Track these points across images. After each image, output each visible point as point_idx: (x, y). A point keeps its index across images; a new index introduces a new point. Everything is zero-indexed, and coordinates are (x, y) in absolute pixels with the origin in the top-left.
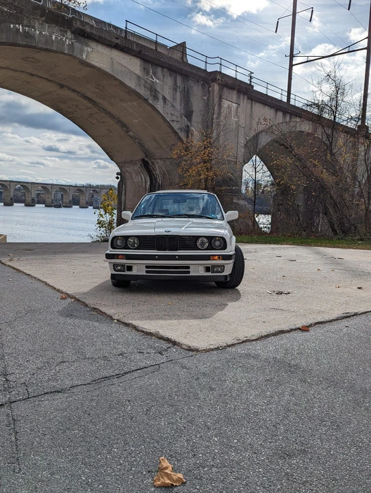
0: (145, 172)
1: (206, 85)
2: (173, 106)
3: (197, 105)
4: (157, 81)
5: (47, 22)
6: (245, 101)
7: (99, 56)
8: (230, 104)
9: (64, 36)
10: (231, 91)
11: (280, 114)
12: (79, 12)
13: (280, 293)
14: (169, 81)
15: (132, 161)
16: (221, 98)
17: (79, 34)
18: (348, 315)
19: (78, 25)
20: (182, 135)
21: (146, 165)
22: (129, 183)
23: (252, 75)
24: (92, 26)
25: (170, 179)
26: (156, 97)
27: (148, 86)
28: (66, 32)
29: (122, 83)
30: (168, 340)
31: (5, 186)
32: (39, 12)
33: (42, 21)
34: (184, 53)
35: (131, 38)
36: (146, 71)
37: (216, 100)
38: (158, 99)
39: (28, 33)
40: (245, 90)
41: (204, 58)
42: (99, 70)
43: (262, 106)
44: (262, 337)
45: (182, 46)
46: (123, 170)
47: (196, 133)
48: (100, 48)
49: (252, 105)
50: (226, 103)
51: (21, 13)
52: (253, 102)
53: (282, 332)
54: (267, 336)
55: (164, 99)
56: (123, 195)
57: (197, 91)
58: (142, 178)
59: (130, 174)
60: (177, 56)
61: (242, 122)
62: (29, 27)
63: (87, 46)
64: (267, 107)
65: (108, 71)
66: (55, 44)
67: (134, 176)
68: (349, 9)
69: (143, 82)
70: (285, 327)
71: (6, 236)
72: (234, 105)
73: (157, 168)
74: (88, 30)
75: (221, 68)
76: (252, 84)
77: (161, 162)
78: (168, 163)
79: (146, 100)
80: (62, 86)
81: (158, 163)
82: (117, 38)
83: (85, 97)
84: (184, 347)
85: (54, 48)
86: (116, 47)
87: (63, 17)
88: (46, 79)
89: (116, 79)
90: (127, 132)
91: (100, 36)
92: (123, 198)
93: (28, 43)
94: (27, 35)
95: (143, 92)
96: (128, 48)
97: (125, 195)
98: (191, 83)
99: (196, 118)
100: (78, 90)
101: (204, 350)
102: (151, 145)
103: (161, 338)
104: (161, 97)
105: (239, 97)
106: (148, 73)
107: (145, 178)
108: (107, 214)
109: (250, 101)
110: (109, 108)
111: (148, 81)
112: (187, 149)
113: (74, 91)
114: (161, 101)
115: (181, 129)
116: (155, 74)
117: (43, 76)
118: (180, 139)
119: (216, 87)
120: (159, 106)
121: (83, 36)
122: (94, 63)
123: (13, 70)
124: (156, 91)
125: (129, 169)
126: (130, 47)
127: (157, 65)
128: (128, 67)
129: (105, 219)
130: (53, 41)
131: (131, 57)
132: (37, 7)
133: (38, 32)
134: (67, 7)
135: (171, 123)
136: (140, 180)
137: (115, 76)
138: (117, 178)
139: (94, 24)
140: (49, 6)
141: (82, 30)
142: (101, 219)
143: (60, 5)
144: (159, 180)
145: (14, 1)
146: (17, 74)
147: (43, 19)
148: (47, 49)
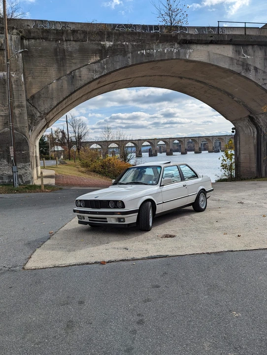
0: (252, 125)
2: (264, 72)
4: (249, 57)
5: (160, 43)
7: (198, 54)
9: (172, 48)
12: (185, 27)
13: (168, 236)
14: (260, 54)
15: (241, 118)
17: (183, 43)
19: (182, 37)
21: (252, 120)
22: (241, 134)
24: (191, 35)
26: (248, 70)
27: (240, 63)
28: (174, 44)
29: (218, 67)
32: (155, 38)
33: (158, 43)
36: (238, 52)
38: (250, 70)
39: (149, 53)
42: (199, 62)
46: (237, 125)
48: (199, 47)
51: (144, 42)
55: (256, 69)
56: (238, 144)
58: (250, 130)
59: (242, 128)
62: (149, 49)
63: (189, 48)
65: (206, 61)
66: (166, 55)
67: (244, 129)
69: (235, 61)
73: (261, 121)
74: (188, 38)
77: (263, 117)
79: (239, 74)
80: (181, 78)
81: (261, 117)
82: (211, 37)
83: (198, 81)
85: (166, 58)
86: (212, 42)
87: (171, 36)
88: (170, 76)
89: (213, 65)
90: (233, 98)
91: (198, 40)
92: (238, 146)
93: (150, 60)
94: (149, 55)
95: (236, 68)
97: (239, 144)
100: (192, 77)
102: (253, 105)
106: (239, 54)
107: (253, 129)
108: (229, 159)
110: (216, 85)
111: (241, 59)
113: (189, 79)
114: (253, 71)
116: (246, 52)
117: (168, 75)
120: (251, 75)
121: (186, 43)
122: (194, 59)
123: (149, 76)
124: (247, 64)
125: (240, 124)
126: (222, 39)
127: (248, 45)
128: (222, 55)
129: (227, 163)
130: (165, 54)
131: (224, 46)
132: (153, 35)
133: (155, 51)
134: (176, 27)
135: (264, 86)
136: (250, 132)
137: (212, 63)
138: (233, 132)
139: (196, 32)
140: (165, 31)
141: (184, 40)
142: (225, 163)
143: (170, 28)
144: (264, 129)
145: (139, 36)
146: (152, 78)
147: (158, 41)
148: (162, 60)
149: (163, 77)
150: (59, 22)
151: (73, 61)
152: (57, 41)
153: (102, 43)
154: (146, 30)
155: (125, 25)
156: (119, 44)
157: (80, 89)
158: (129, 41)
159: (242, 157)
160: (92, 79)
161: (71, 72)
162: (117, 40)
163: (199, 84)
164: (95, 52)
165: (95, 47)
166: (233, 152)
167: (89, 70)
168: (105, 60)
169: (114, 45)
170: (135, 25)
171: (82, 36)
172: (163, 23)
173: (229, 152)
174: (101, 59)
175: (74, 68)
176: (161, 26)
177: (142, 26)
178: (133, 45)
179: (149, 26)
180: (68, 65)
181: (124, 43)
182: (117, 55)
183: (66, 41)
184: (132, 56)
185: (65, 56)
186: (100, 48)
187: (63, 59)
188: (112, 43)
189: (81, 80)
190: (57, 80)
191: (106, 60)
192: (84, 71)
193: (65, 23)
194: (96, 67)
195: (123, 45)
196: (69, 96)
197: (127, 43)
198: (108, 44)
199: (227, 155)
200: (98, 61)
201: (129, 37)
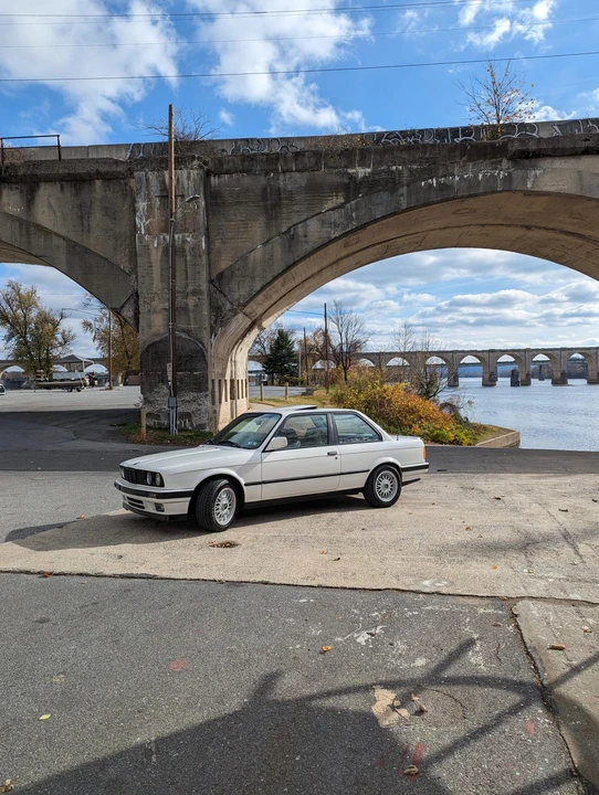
5: (469, 160)
7: (555, 177)
9: (496, 169)
17: (520, 158)
19: (517, 146)
24: (540, 140)
28: (501, 162)
32: (458, 153)
33: (464, 162)
39: (444, 184)
48: (559, 164)
51: (434, 163)
62: (445, 176)
63: (535, 168)
65: (573, 192)
66: (482, 185)
71: (519, 433)
74: (532, 146)
80: (528, 228)
82: (586, 140)
83: (563, 232)
85: (481, 190)
86: (587, 152)
87: (492, 146)
88: (502, 225)
91: (554, 148)
93: (445, 197)
94: (443, 187)
100: (550, 226)
113: (546, 229)
117: (496, 223)
121: (527, 157)
122: (546, 189)
123: (457, 227)
130: (480, 182)
132: (454, 148)
133: (457, 178)
134: (512, 126)
137: (588, 195)
139: (557, 131)
140: (484, 136)
141: (523, 151)
143: (495, 129)
145: (425, 153)
146: (465, 229)
147: (465, 158)
148: (471, 196)
149: (487, 228)
150: (277, 139)
151: (294, 208)
152: (267, 173)
153: (349, 171)
154: (443, 138)
155: (401, 132)
156: (383, 171)
157: (303, 258)
158: (404, 163)
160: (327, 240)
161: (289, 229)
162: (380, 163)
163: (570, 238)
164: (335, 189)
165: (337, 179)
167: (323, 223)
168: (353, 202)
169: (373, 173)
170: (421, 131)
171: (313, 160)
174: (348, 200)
175: (295, 221)
176: (478, 128)
177: (437, 130)
178: (411, 171)
179: (451, 129)
180: (284, 215)
181: (394, 168)
182: (379, 191)
183: (284, 172)
184: (409, 192)
185: (280, 199)
186: (346, 181)
187: (277, 205)
188: (369, 170)
189: (306, 242)
190: (264, 244)
191: (356, 204)
192: (313, 225)
193: (287, 140)
194: (335, 216)
195: (392, 172)
196: (285, 271)
197: (400, 167)
198: (362, 172)
200: (342, 206)
201: (405, 155)
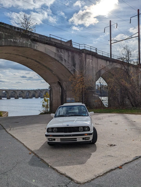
0: (59, 86)
1: (80, 54)
2: (68, 62)
3: (77, 61)
4: (62, 54)
5: (21, 37)
6: (95, 59)
7: (41, 47)
8: (90, 60)
9: (28, 41)
10: (89, 55)
11: (108, 62)
12: (33, 32)
13: (111, 145)
14: (66, 54)
15: (54, 82)
16: (86, 58)
17: (33, 40)
18: (137, 158)
19: (33, 37)
20: (72, 72)
21: (59, 84)
22: (53, 90)
23: (97, 49)
24: (38, 37)
25: (69, 88)
26: (62, 60)
27: (59, 56)
28: (29, 40)
29: (49, 56)
30: (69, 178)
31: (7, 92)
32: (19, 34)
33: (20, 37)
34: (71, 44)
35: (52, 40)
36: (58, 51)
37: (84, 59)
38: (63, 60)
39: (15, 41)
40: (95, 55)
41: (79, 45)
42: (41, 52)
43: (101, 60)
44: (104, 173)
45: (71, 41)
46: (51, 86)
47: (77, 71)
48: (41, 44)
49: (97, 60)
50: (88, 60)
51: (12, 35)
52: (98, 59)
53: (112, 170)
54: (107, 173)
55: (65, 60)
57: (77, 57)
58: (58, 88)
59: (54, 87)
60: (69, 45)
61: (94, 66)
62: (15, 39)
63: (36, 44)
64: (103, 60)
65: (44, 52)
67: (55, 88)
68: (130, 23)
69: (57, 55)
70: (113, 167)
72: (91, 60)
73: (64, 84)
74: (36, 38)
75: (85, 48)
76: (97, 52)
77: (65, 82)
78: (67, 83)
79: (58, 61)
80: (27, 58)
82: (47, 41)
83: (36, 61)
84: (75, 181)
85: (25, 46)
86: (47, 44)
87: (27, 35)
88: (22, 56)
89: (47, 55)
90: (52, 72)
91: (41, 41)
92: (52, 96)
93: (15, 45)
94: (15, 42)
95: (57, 58)
96: (51, 44)
97: (52, 95)
98: (75, 54)
99: (77, 66)
101: (83, 183)
102: (61, 77)
103: (67, 177)
104: (64, 60)
105: (92, 58)
106: (58, 52)
107: (59, 88)
108: (46, 102)
109: (97, 58)
110: (45, 65)
111: (59, 54)
112: (74, 78)
113: (32, 59)
114: (64, 61)
115: (72, 70)
116: (61, 52)
118: (71, 74)
119: (84, 55)
120: (63, 63)
121: (35, 41)
122: (39, 50)
123: (10, 54)
124: (62, 57)
125: (53, 85)
126: (52, 43)
127: (62, 49)
128: (52, 50)
129: (45, 104)
130: (24, 43)
131: (52, 47)
132: (18, 32)
133: (18, 41)
134: (29, 31)
135: (68, 69)
136: (57, 89)
138: (49, 89)
140: (22, 31)
141: (34, 39)
142: (44, 104)
143: (26, 31)
144: (65, 89)
145: (10, 31)
147: (20, 36)
148: (22, 47)
149: (17, 56)
154: (12, 28)
158: (3, 32)
159: (54, 101)
166: (49, 99)
170: (5, 24)
172: (22, 28)
173: (46, 99)
176: (21, 29)
177: (10, 25)
178: (5, 35)
179: (14, 27)
184: (5, 41)
197: (2, 33)
199: (45, 100)
201: (4, 30)
